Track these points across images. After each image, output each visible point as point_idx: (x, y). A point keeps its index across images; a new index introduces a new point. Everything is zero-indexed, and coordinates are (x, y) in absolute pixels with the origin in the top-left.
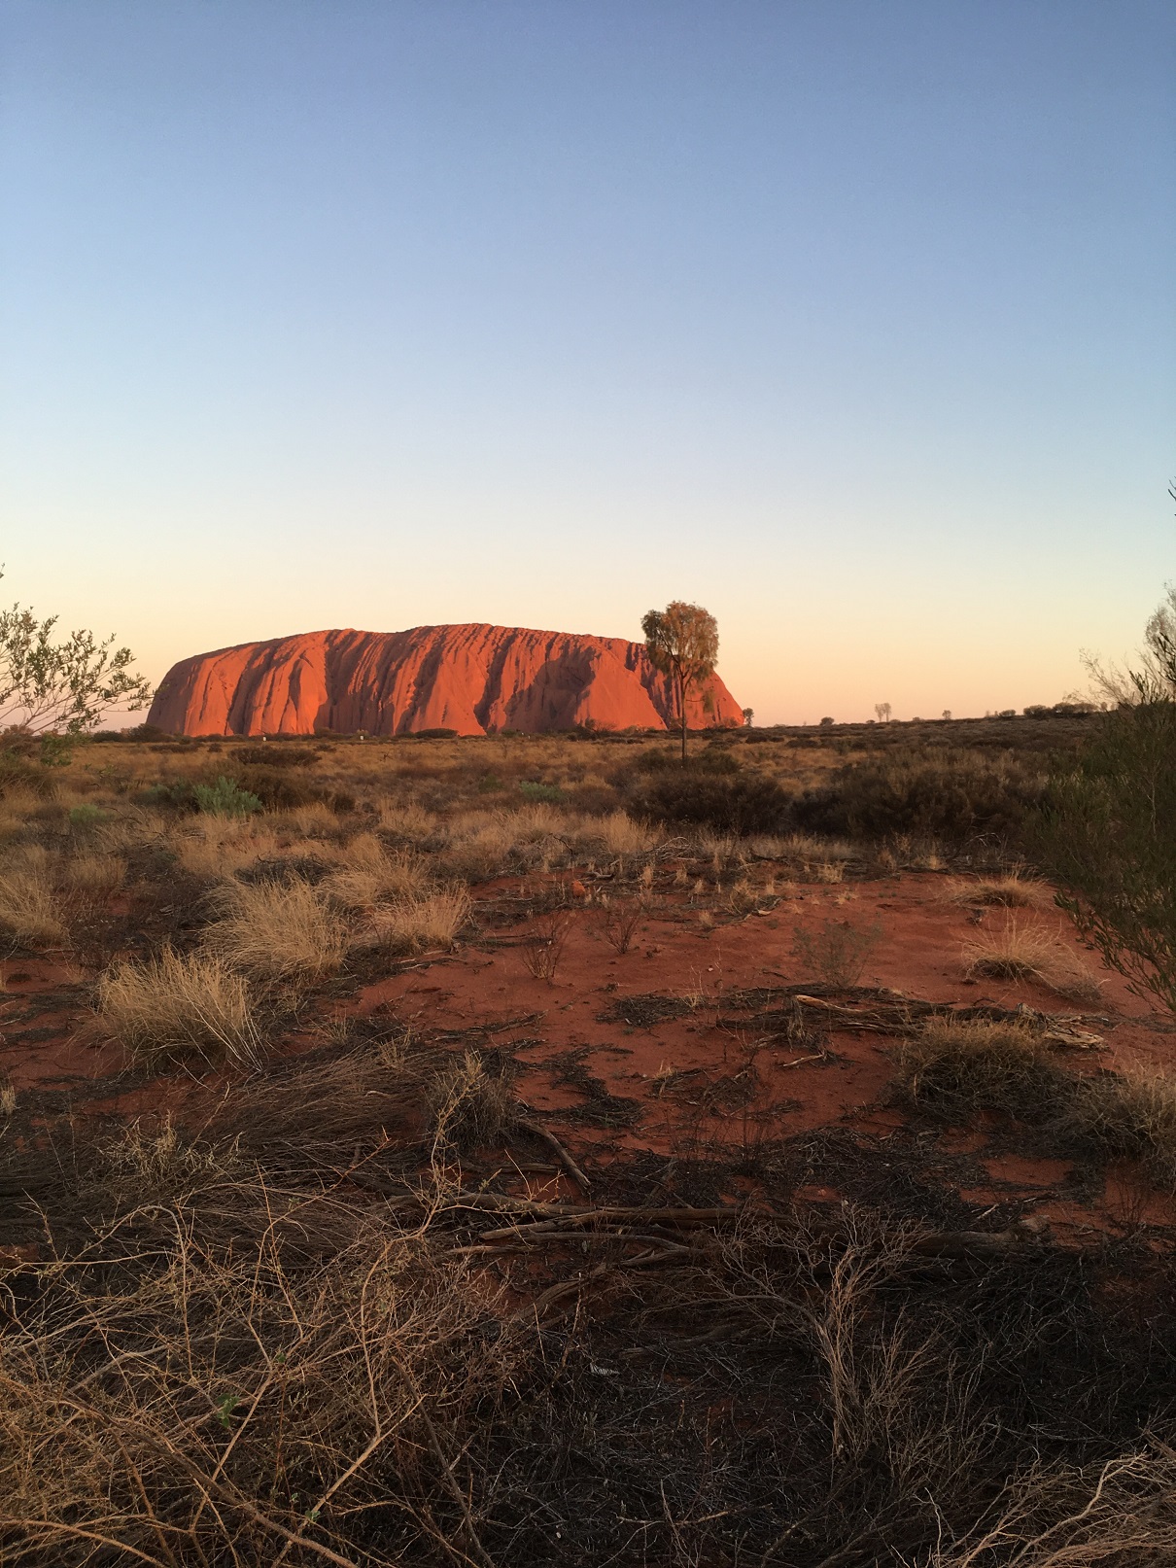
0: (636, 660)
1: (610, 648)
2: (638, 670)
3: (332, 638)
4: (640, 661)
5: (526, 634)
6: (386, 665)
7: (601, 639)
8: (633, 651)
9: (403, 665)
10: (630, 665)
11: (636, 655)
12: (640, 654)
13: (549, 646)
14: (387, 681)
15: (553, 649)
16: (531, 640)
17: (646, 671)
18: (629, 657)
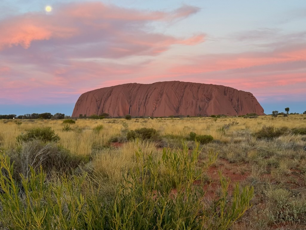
0: (227, 92)
1: (218, 89)
2: (228, 96)
3: (130, 86)
4: (228, 92)
5: (191, 84)
6: (146, 94)
7: (215, 85)
8: (226, 89)
9: (152, 94)
10: (225, 94)
11: (227, 91)
12: (228, 90)
13: (199, 88)
14: (147, 99)
15: (200, 89)
16: (193, 86)
17: (230, 95)
18: (225, 92)
